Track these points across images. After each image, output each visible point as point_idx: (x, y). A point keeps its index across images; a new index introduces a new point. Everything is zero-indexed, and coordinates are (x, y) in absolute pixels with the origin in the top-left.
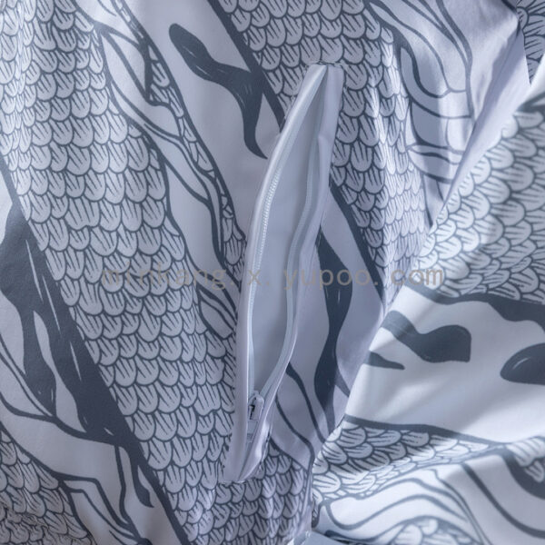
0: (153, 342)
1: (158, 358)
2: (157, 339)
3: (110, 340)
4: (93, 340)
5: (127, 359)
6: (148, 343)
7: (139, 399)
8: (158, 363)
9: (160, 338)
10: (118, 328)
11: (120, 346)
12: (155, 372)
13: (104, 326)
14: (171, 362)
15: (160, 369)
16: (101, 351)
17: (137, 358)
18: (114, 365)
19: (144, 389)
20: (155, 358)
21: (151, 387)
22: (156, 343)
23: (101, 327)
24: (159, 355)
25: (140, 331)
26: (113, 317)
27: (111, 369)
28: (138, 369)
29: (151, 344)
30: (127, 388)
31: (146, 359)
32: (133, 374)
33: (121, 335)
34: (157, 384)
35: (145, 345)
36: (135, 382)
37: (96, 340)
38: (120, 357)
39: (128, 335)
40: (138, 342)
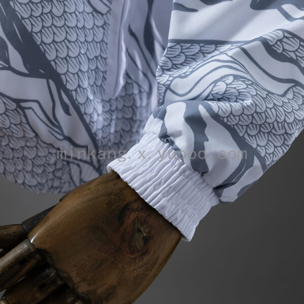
0: (61, 17)
1: (65, 26)
2: (63, 15)
3: (36, 17)
4: (26, 19)
5: (48, 28)
6: (58, 17)
7: (57, 50)
8: (65, 29)
9: (64, 14)
10: (40, 10)
11: (42, 20)
12: (64, 34)
13: (32, 10)
14: (72, 28)
15: (67, 32)
16: (32, 24)
17: (53, 27)
18: (40, 31)
19: (59, 44)
20: (63, 26)
21: (63, 43)
22: (63, 17)
23: (30, 11)
24: (65, 24)
25: (53, 11)
26: (36, 4)
27: (39, 34)
28: (54, 33)
29: (60, 18)
30: (49, 44)
31: (58, 27)
32: (52, 36)
33: (42, 13)
34: (66, 41)
35: (57, 19)
36: (54, 41)
37: (28, 18)
38: (43, 27)
39: (46, 14)
40: (52, 17)
